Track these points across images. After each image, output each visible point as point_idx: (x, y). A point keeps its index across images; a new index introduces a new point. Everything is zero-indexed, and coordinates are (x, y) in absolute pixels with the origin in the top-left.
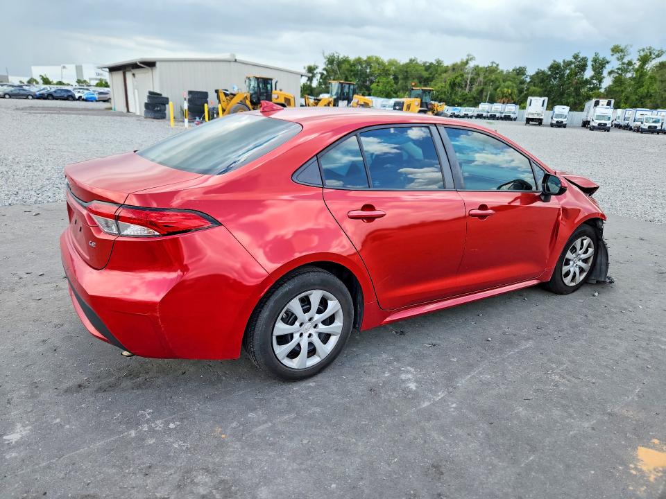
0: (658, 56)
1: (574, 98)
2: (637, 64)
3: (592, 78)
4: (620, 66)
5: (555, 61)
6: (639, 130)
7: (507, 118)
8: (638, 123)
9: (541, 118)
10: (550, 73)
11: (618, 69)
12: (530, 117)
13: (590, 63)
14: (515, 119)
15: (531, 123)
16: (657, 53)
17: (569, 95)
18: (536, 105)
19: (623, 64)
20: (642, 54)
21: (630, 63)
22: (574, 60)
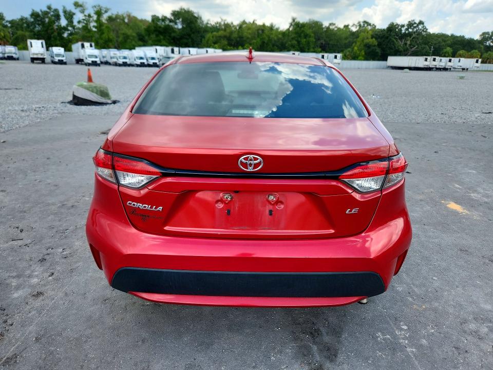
0: (106, 12)
1: (59, 41)
2: (95, 17)
3: (67, 25)
4: (84, 18)
5: (33, 10)
6: (116, 64)
7: (10, 58)
8: (115, 60)
9: (45, 57)
10: (32, 20)
11: (84, 20)
12: (35, 56)
13: (62, 14)
14: (18, 59)
15: (35, 61)
16: (105, 10)
17: (56, 39)
18: (37, 47)
19: (85, 16)
20: (95, 9)
21: (89, 16)
22: (48, 10)
